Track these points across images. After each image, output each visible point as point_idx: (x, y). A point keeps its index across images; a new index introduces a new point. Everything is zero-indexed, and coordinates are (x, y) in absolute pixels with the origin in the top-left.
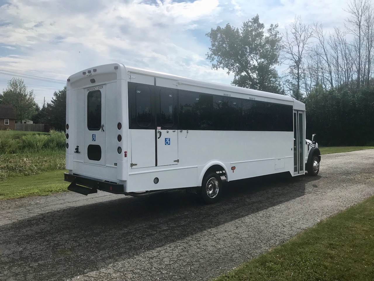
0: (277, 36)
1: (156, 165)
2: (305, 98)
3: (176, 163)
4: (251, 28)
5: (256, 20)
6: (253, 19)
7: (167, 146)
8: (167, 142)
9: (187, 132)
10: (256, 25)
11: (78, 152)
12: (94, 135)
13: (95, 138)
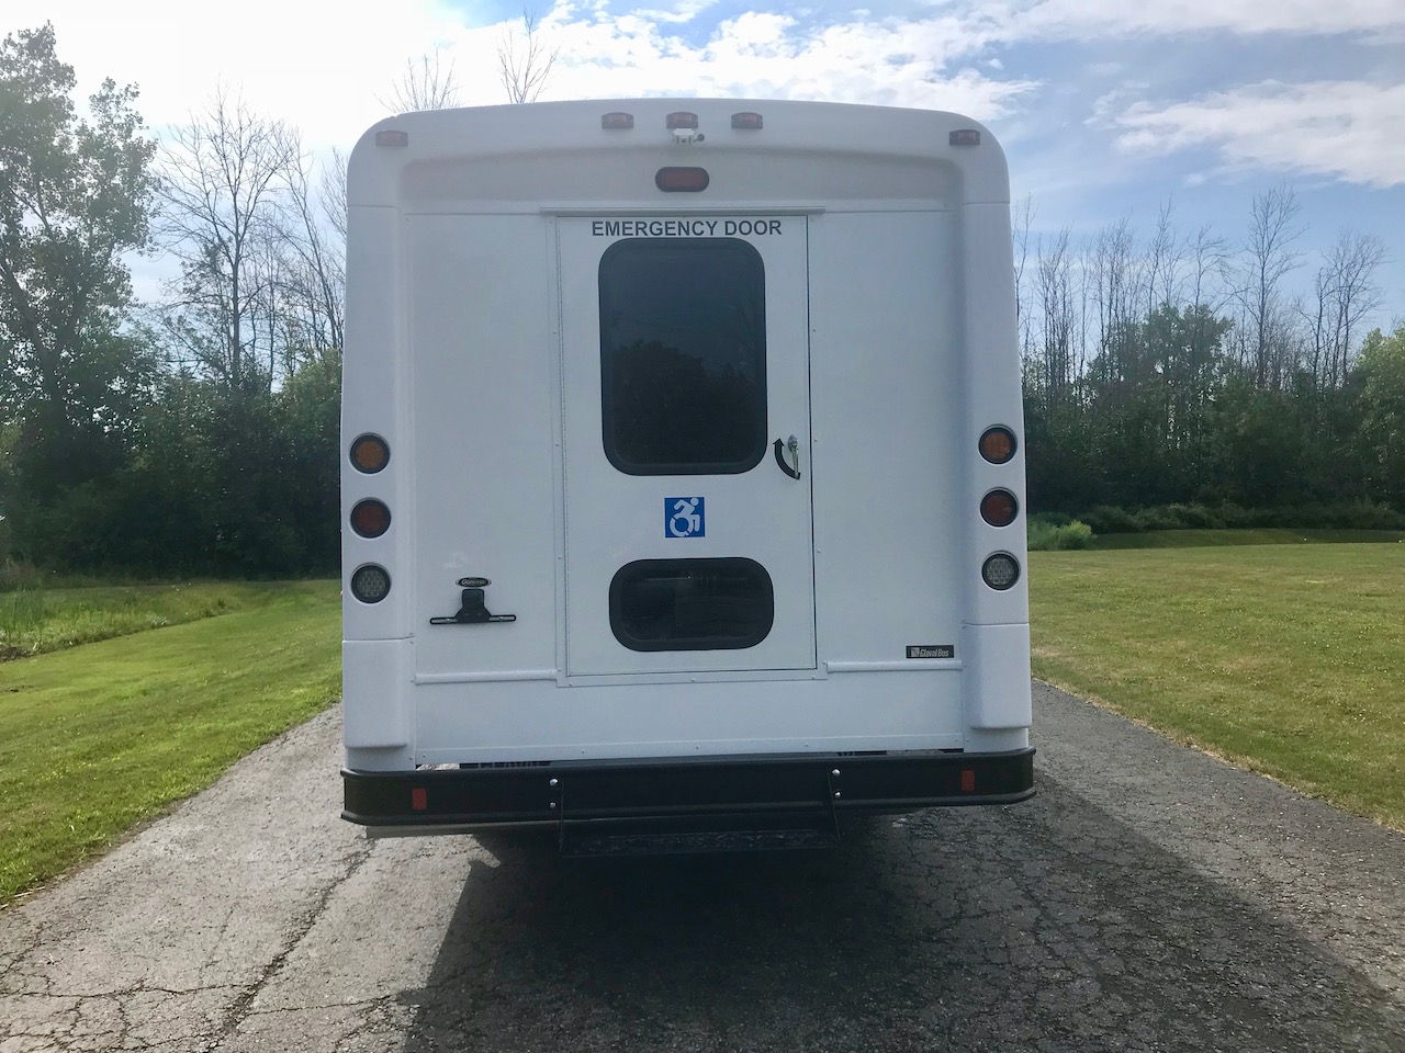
0: (136, 134)
2: (280, 395)
4: (14, 74)
5: (40, 43)
6: (25, 35)
10: (39, 64)
11: (491, 619)
12: (688, 500)
13: (697, 517)
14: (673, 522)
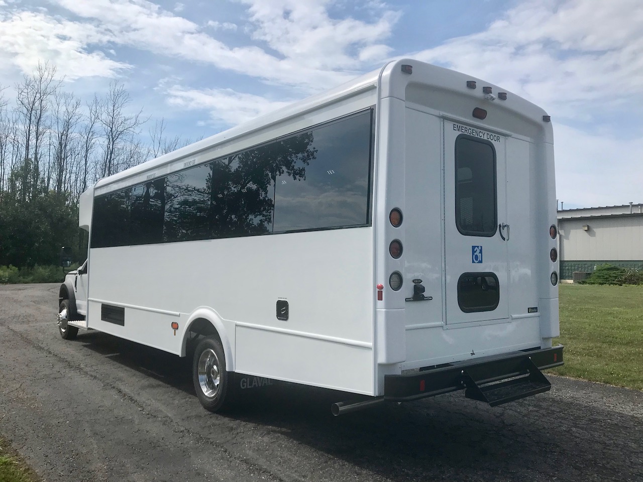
11: (425, 299)
12: (478, 247)
13: (480, 254)
14: (474, 256)
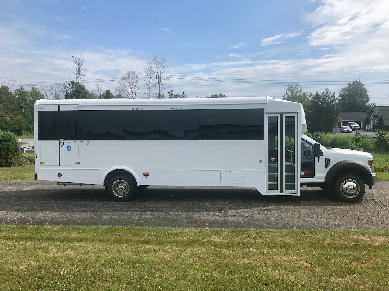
1: (59, 165)
3: (78, 165)
7: (69, 152)
8: (69, 149)
9: (88, 142)
